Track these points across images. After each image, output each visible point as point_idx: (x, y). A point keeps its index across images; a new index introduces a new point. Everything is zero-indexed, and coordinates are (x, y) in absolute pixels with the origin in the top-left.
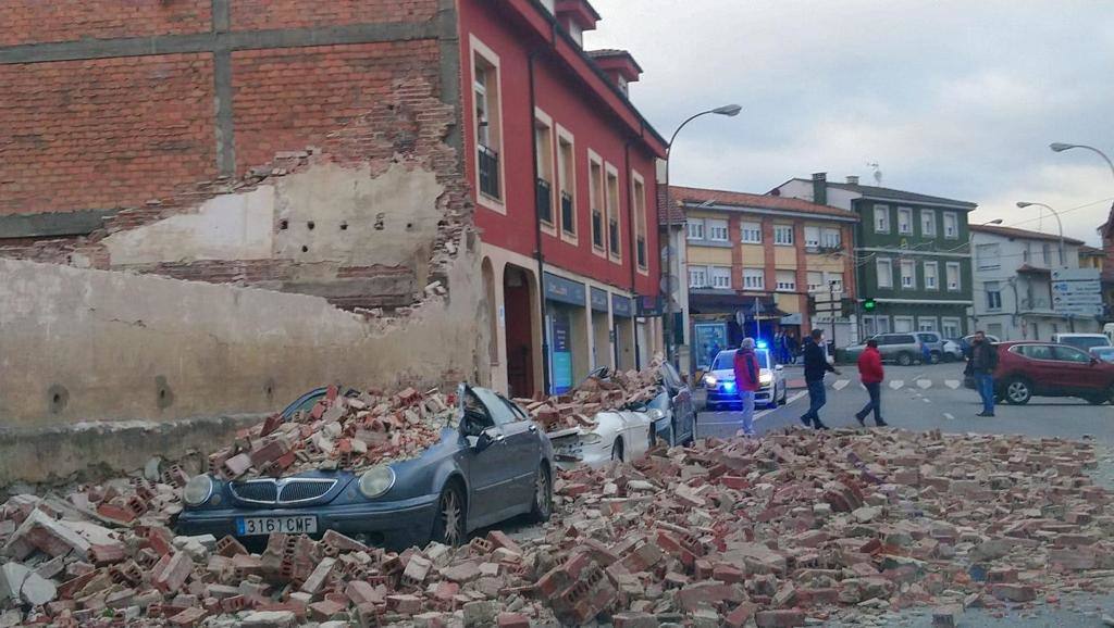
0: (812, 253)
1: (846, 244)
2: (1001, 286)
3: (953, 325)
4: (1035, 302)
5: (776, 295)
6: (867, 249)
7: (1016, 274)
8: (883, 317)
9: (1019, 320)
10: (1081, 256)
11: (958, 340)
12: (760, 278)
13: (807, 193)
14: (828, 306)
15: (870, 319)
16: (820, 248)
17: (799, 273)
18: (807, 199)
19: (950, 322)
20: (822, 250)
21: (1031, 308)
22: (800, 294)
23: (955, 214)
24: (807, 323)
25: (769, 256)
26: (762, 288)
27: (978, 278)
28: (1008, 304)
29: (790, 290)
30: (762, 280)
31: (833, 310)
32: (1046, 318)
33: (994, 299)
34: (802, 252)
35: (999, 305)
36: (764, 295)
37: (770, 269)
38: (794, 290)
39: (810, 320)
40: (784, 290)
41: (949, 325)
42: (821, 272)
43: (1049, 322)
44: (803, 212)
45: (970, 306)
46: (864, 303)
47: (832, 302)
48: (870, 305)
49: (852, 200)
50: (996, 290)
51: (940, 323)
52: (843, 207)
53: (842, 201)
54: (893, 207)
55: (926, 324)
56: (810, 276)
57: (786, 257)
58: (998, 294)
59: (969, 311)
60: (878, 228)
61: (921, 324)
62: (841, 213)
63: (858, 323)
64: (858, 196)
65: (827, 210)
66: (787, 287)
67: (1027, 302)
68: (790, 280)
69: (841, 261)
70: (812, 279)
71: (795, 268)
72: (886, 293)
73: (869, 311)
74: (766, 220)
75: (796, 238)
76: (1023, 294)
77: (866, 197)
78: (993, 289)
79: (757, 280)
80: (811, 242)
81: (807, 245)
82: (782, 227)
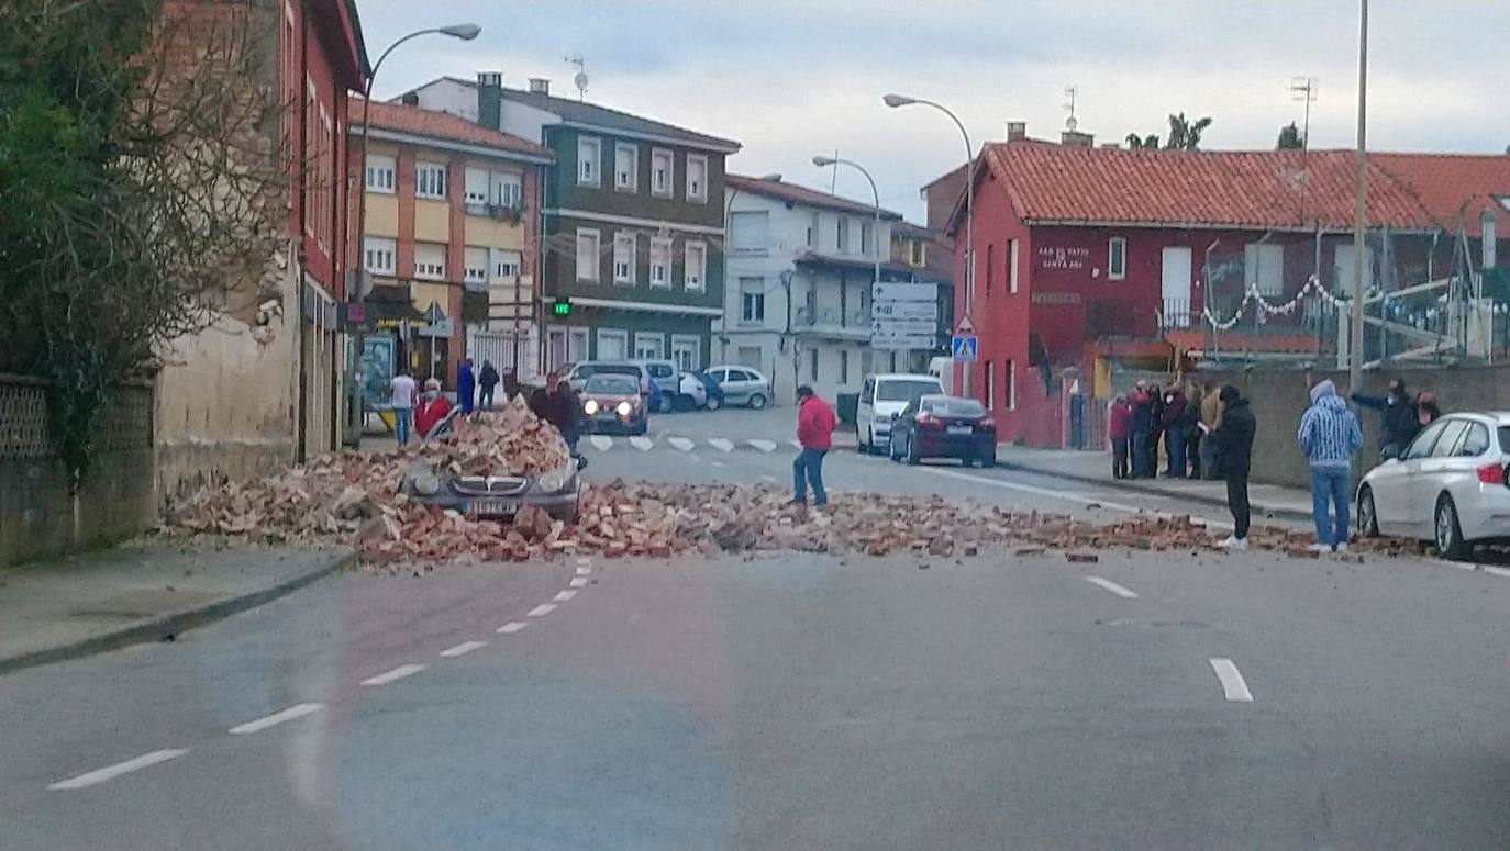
0: (477, 216)
1: (530, 202)
2: (768, 285)
3: (688, 348)
4: (820, 313)
5: (413, 285)
6: (563, 212)
7: (793, 267)
8: (580, 330)
9: (790, 342)
10: (894, 238)
11: (698, 375)
12: (389, 255)
13: (467, 105)
14: (511, 311)
15: (560, 334)
16: (488, 206)
17: (452, 249)
18: (467, 116)
19: (684, 343)
20: (492, 212)
21: (812, 324)
22: (450, 284)
23: (705, 158)
24: (460, 335)
25: (407, 217)
26: (392, 272)
27: (734, 267)
28: (775, 316)
29: (435, 276)
30: (393, 257)
31: (518, 318)
32: (831, 341)
33: (754, 306)
34: (460, 212)
35: (760, 314)
36: (394, 283)
37: (406, 240)
38: (441, 277)
39: (465, 329)
40: (426, 275)
41: (683, 348)
42: (488, 249)
43: (836, 347)
44: (465, 142)
45: (718, 317)
46: (553, 305)
47: (518, 304)
48: (563, 309)
49: (545, 127)
50: (759, 292)
51: (668, 346)
52: (528, 137)
53: (526, 124)
54: (609, 141)
55: (647, 346)
56: (468, 253)
57: (432, 220)
58: (761, 298)
59: (715, 326)
60: (582, 178)
61: (638, 345)
62: (524, 147)
63: (541, 339)
64: (555, 120)
65: (505, 141)
66: (431, 271)
67: (805, 314)
68: (437, 259)
69: (521, 229)
70: (473, 260)
71: (446, 239)
72: (587, 289)
73: (561, 319)
74: (405, 152)
75: (450, 186)
76: (799, 299)
77: (568, 123)
78: (753, 289)
79: (384, 256)
80: (473, 196)
81: (468, 200)
82: (429, 167)
